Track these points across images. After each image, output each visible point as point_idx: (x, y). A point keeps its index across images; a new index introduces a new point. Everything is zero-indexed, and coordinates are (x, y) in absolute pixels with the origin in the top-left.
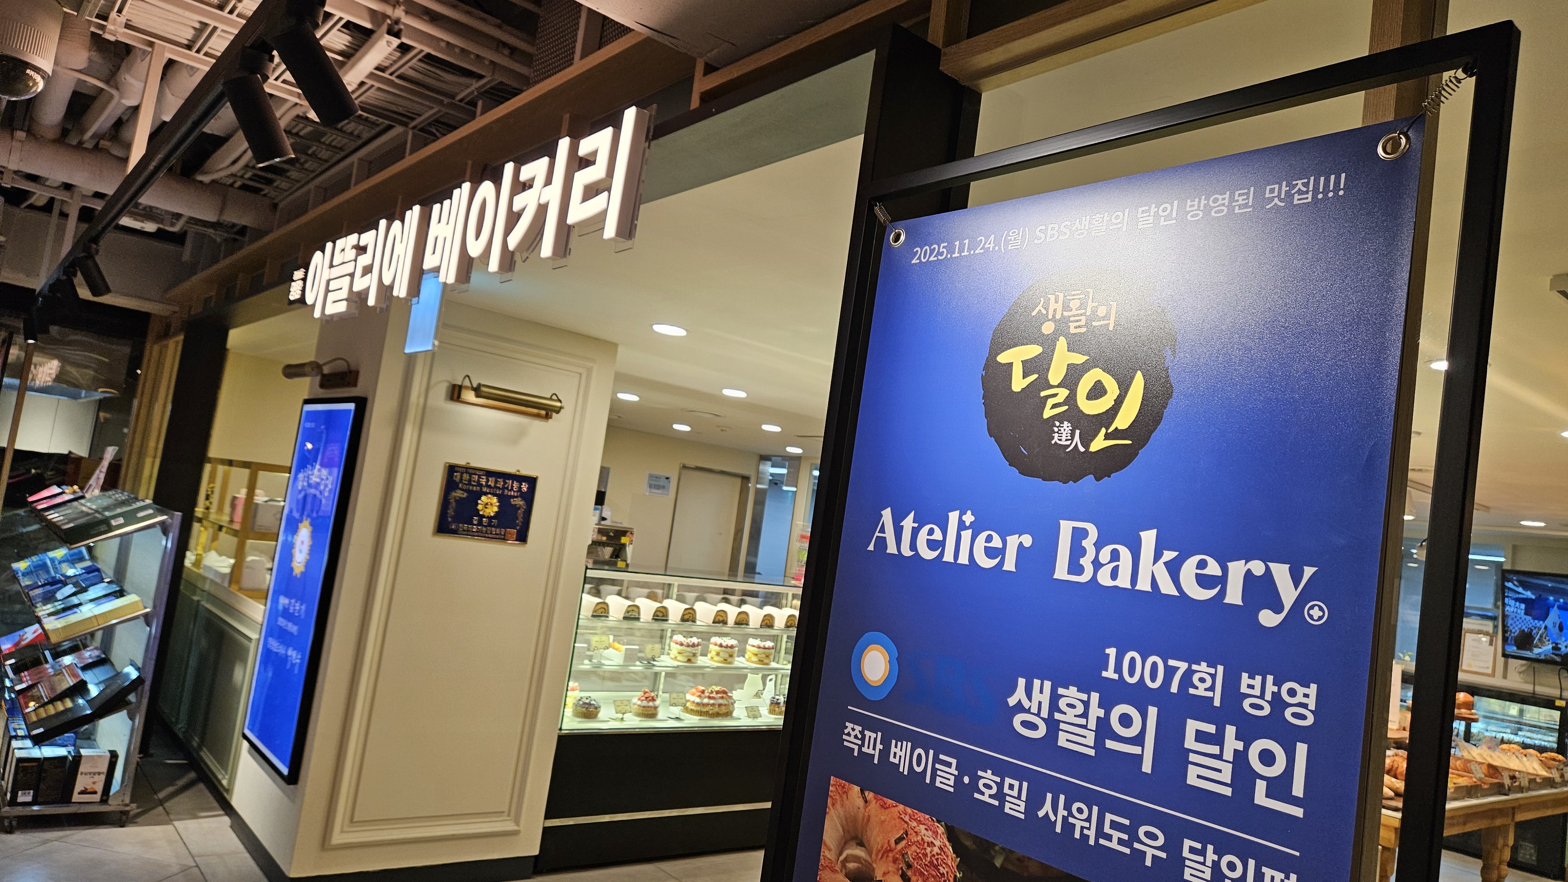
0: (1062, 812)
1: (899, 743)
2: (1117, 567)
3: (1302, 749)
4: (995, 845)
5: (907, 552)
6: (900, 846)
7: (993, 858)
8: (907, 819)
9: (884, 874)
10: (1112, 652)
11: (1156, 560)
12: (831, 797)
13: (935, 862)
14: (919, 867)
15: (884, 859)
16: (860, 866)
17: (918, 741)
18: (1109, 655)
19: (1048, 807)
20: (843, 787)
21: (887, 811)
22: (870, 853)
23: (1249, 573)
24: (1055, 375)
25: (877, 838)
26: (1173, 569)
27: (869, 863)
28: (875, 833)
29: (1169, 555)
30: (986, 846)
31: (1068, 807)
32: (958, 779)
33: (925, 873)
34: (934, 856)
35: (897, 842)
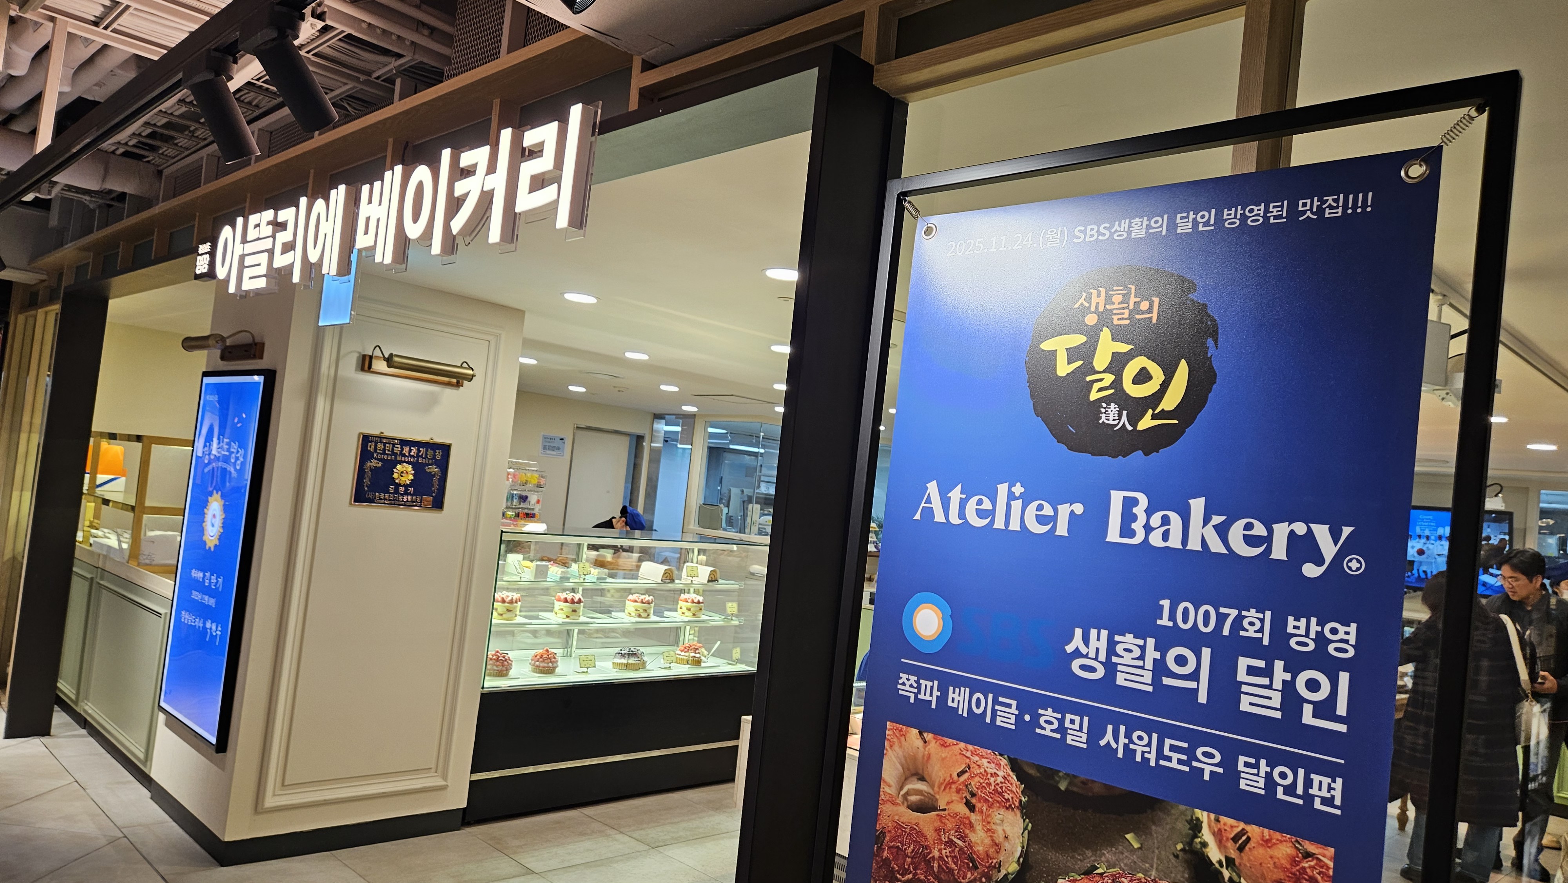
0: (1123, 740)
1: (957, 690)
2: (1167, 531)
3: (1344, 678)
4: (1060, 771)
5: (955, 520)
6: (962, 779)
7: (1058, 782)
8: (969, 754)
9: (948, 803)
10: (1166, 603)
11: (1205, 523)
12: (888, 740)
13: (1000, 790)
14: (983, 795)
15: (947, 790)
16: (922, 798)
17: (975, 687)
18: (1162, 606)
19: (1109, 737)
20: (901, 731)
21: (947, 749)
22: (932, 787)
23: (1292, 532)
24: (1101, 361)
25: (938, 772)
26: (1222, 531)
27: (932, 795)
28: (936, 768)
29: (1217, 519)
30: (1050, 774)
31: (1128, 735)
32: (1019, 718)
33: (990, 799)
34: (998, 784)
35: (959, 775)
